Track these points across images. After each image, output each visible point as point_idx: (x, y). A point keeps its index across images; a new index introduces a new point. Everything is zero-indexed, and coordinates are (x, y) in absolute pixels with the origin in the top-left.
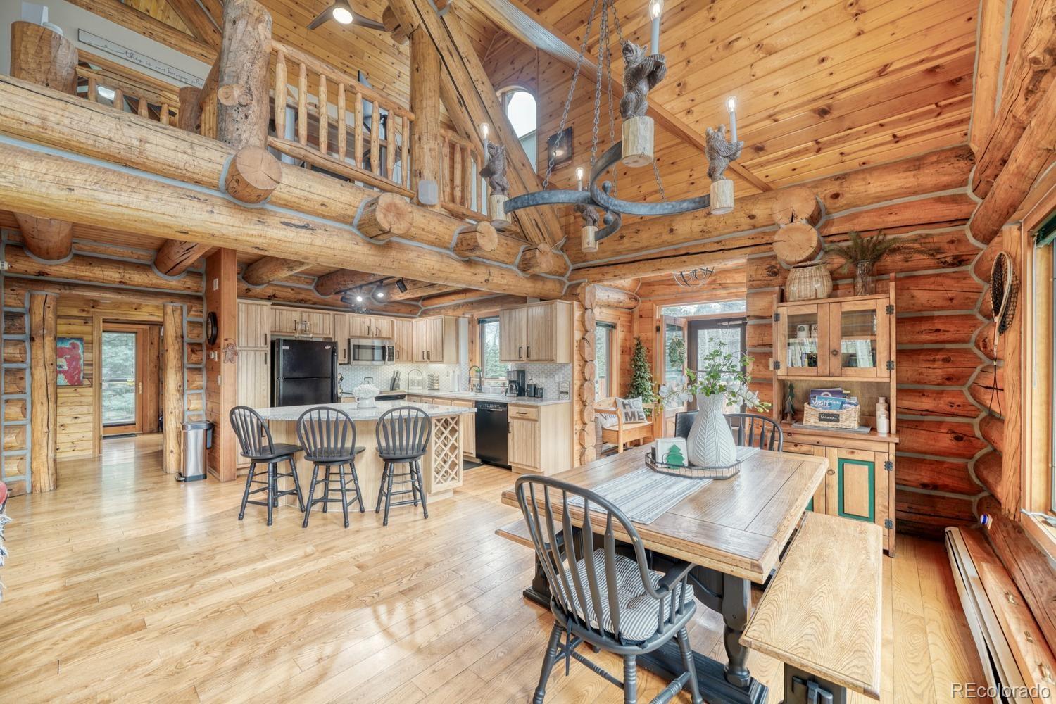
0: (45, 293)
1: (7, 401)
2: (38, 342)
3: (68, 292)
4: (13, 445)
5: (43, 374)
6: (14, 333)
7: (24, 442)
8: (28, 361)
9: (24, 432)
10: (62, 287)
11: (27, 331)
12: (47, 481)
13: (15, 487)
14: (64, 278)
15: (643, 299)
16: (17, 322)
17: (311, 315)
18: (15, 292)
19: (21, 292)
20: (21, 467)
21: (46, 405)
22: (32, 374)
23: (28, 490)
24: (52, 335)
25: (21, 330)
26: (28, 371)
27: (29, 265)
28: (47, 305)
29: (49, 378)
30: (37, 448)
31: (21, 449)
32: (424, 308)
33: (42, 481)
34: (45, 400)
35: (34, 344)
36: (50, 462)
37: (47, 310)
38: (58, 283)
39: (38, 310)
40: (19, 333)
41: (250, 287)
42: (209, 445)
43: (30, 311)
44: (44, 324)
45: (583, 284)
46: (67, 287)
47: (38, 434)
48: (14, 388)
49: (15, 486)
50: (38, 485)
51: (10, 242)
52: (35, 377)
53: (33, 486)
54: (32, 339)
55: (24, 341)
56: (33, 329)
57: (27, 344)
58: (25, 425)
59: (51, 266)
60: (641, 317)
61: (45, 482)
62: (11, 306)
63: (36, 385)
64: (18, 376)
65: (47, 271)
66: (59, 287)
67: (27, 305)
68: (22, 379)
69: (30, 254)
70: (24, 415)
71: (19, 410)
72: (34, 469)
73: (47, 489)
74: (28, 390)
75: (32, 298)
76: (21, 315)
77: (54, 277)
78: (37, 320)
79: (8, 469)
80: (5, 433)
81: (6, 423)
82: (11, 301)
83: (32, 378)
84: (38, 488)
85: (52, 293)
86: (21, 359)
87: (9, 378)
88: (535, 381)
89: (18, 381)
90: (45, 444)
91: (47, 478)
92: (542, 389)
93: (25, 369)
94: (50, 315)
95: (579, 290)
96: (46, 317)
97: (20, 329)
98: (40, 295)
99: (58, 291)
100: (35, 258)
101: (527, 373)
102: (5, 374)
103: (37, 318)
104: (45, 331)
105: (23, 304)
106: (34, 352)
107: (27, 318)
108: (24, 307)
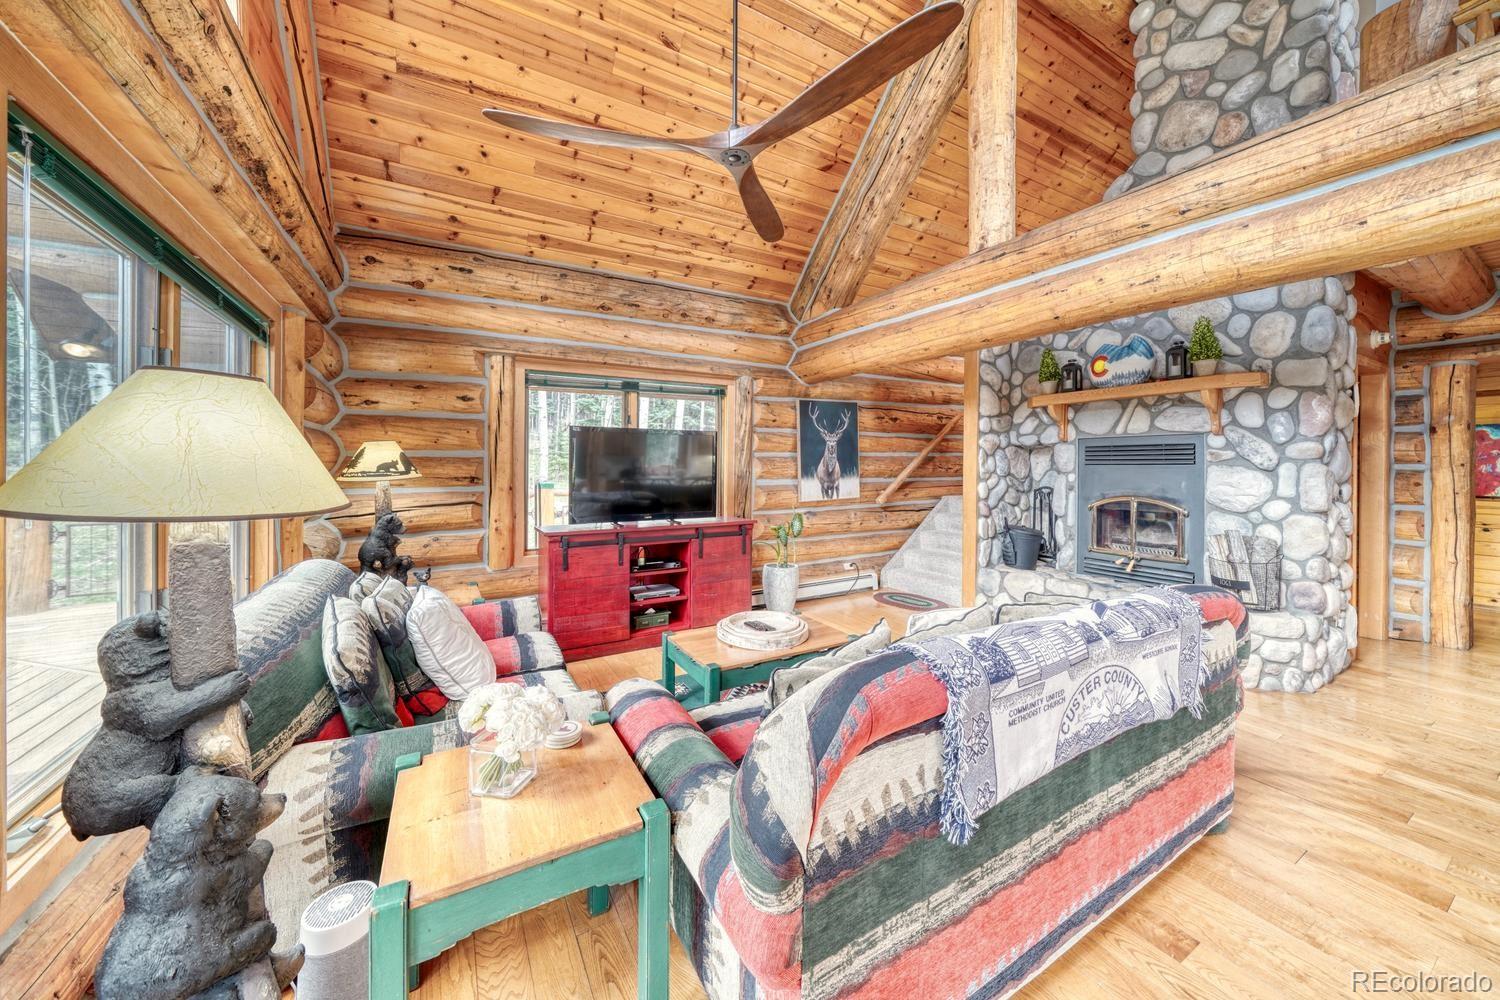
0: (1451, 363)
1: (1398, 513)
2: (1441, 433)
3: (1489, 354)
4: (1405, 571)
5: (1449, 479)
6: (1408, 424)
7: (1420, 570)
8: (1427, 460)
9: (1421, 557)
10: (1480, 348)
11: (1426, 419)
12: (1452, 633)
13: (1407, 629)
14: (1485, 334)
16: (1412, 409)
18: (1408, 370)
19: (1417, 367)
20: (1417, 604)
21: (1452, 524)
22: (1432, 479)
23: (1426, 638)
24: (1464, 422)
25: (1418, 418)
26: (1427, 475)
27: (1422, 331)
28: (1455, 380)
29: (1458, 486)
30: (1439, 582)
31: (1417, 579)
33: (1446, 632)
34: (1451, 516)
35: (1435, 436)
36: (1457, 608)
37: (1456, 386)
38: (1474, 344)
39: (1442, 388)
40: (1415, 424)
43: (1431, 392)
44: (1450, 408)
46: (1488, 348)
47: (1440, 564)
48: (1407, 497)
49: (1407, 627)
50: (1439, 636)
51: (1403, 305)
52: (1437, 483)
53: (1432, 635)
54: (1433, 430)
55: (1421, 434)
56: (1434, 415)
57: (1426, 437)
58: (1422, 548)
59: (1461, 321)
62: (1404, 388)
63: (1438, 494)
64: (1413, 481)
65: (1456, 330)
66: (1474, 349)
67: (1426, 383)
68: (1418, 484)
69: (1429, 314)
70: (1421, 534)
71: (1414, 526)
72: (1434, 612)
73: (1454, 646)
74: (1427, 501)
75: (1433, 373)
76: (1418, 398)
77: (1469, 336)
78: (1440, 402)
79: (1398, 602)
80: (1394, 554)
81: (1397, 541)
82: (1404, 382)
83: (1433, 483)
84: (1439, 639)
85: (1462, 362)
86: (1417, 459)
87: (1400, 483)
89: (1412, 487)
90: (1450, 579)
91: (1452, 628)
93: (1422, 472)
94: (1460, 394)
96: (1454, 397)
97: (1416, 417)
98: (1444, 367)
99: (1473, 356)
100: (1436, 316)
102: (1396, 478)
103: (1440, 401)
104: (1452, 418)
105: (1420, 383)
106: (1435, 448)
107: (1426, 402)
108: (1421, 388)
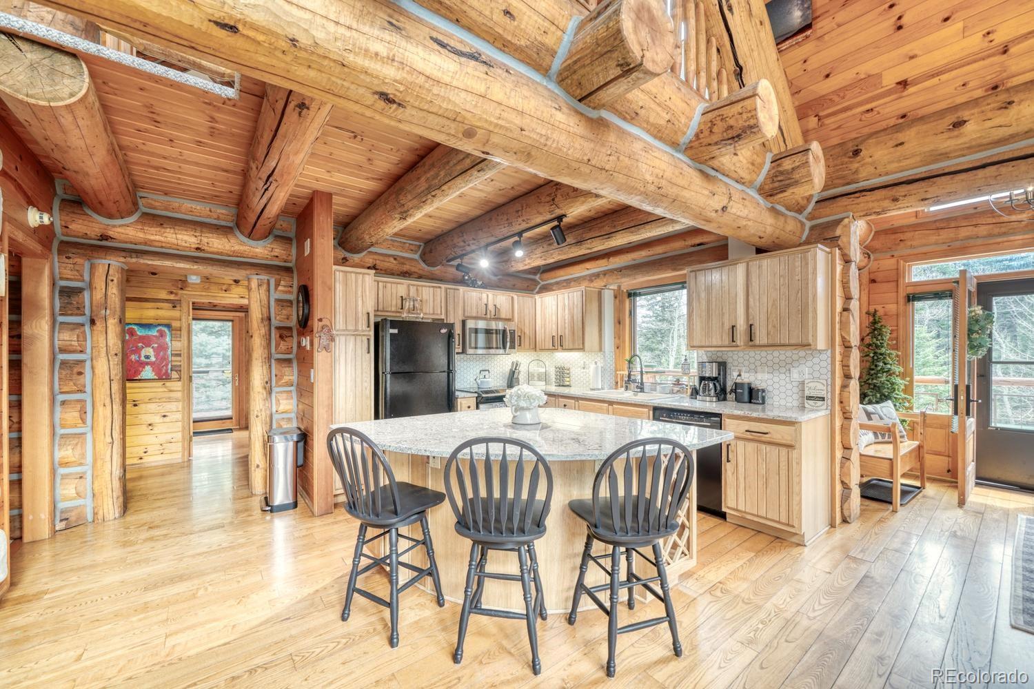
0: (107, 262)
1: (63, 403)
2: (99, 325)
3: (134, 260)
4: (70, 460)
5: (106, 368)
6: (71, 315)
7: (83, 455)
8: (89, 350)
9: (84, 443)
10: (128, 254)
11: (87, 311)
12: (111, 506)
13: (73, 516)
14: (131, 243)
15: (878, 255)
16: (74, 300)
17: (420, 288)
18: (71, 261)
19: (79, 261)
20: (81, 489)
21: (109, 408)
22: (93, 368)
23: (90, 518)
24: (117, 317)
25: (79, 310)
26: (88, 364)
27: (87, 226)
28: (110, 278)
29: (113, 373)
30: (99, 463)
31: (81, 464)
32: (542, 283)
33: (105, 507)
34: (108, 401)
35: (95, 328)
36: (114, 482)
37: (111, 283)
38: (124, 250)
39: (99, 283)
40: (77, 315)
41: (348, 255)
42: (300, 462)
43: (91, 286)
44: (106, 303)
45: (846, 221)
46: (134, 255)
47: (100, 446)
48: (70, 386)
49: (73, 514)
50: (101, 513)
51: (66, 197)
52: (96, 371)
53: (95, 514)
54: (93, 322)
55: (83, 325)
56: (94, 308)
57: (87, 328)
58: (85, 434)
59: (114, 226)
60: (873, 281)
61: (110, 507)
62: (67, 279)
63: (98, 381)
64: (76, 370)
65: (111, 233)
66: (124, 254)
67: (87, 277)
68: (80, 373)
69: (89, 212)
70: (84, 421)
71: (77, 414)
72: (96, 491)
73: (112, 517)
74: (88, 389)
75: (93, 268)
76: (79, 291)
77: (121, 242)
78: (99, 297)
79: (65, 492)
80: (60, 445)
81: (63, 431)
82: (68, 273)
83: (93, 372)
84: (100, 517)
85: (115, 263)
86: (79, 348)
87: (64, 373)
88: (746, 378)
89: (75, 377)
90: (108, 458)
91: (111, 503)
92: (763, 391)
93: (84, 361)
94: (114, 290)
95: (838, 232)
96: (109, 293)
97: (78, 308)
98: (102, 263)
99: (122, 260)
100: (95, 216)
101: (729, 366)
102: (60, 368)
103: (99, 295)
104: (108, 312)
105: (82, 276)
106: (95, 339)
107: (86, 294)
108: (83, 281)
